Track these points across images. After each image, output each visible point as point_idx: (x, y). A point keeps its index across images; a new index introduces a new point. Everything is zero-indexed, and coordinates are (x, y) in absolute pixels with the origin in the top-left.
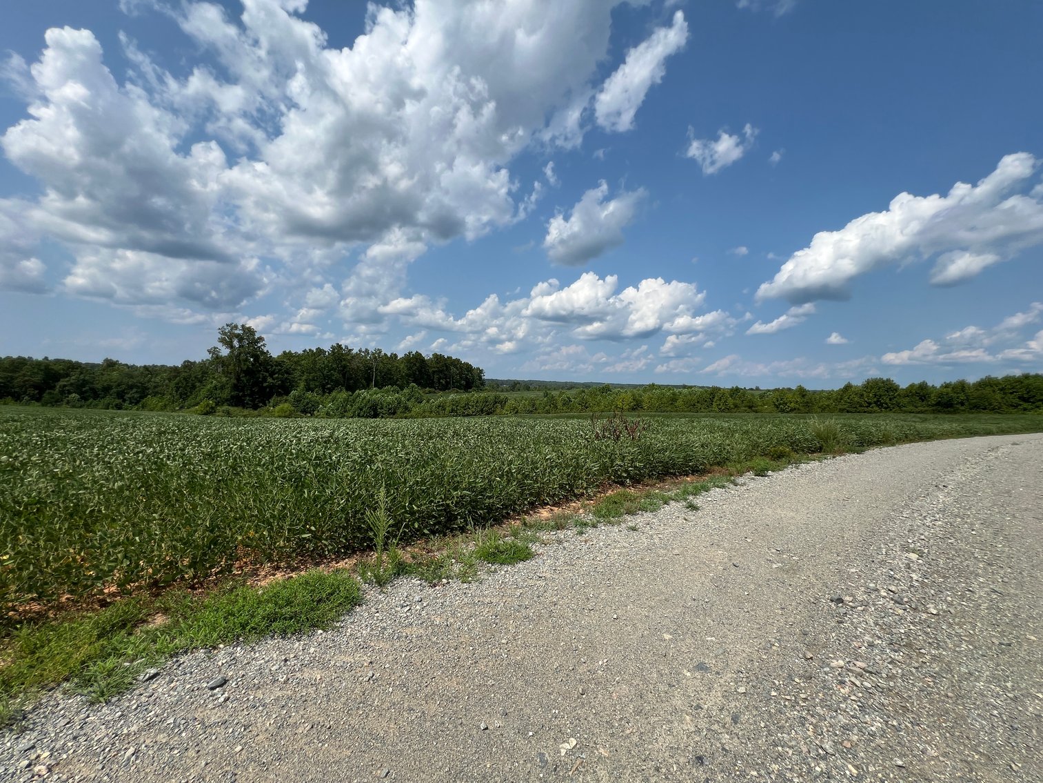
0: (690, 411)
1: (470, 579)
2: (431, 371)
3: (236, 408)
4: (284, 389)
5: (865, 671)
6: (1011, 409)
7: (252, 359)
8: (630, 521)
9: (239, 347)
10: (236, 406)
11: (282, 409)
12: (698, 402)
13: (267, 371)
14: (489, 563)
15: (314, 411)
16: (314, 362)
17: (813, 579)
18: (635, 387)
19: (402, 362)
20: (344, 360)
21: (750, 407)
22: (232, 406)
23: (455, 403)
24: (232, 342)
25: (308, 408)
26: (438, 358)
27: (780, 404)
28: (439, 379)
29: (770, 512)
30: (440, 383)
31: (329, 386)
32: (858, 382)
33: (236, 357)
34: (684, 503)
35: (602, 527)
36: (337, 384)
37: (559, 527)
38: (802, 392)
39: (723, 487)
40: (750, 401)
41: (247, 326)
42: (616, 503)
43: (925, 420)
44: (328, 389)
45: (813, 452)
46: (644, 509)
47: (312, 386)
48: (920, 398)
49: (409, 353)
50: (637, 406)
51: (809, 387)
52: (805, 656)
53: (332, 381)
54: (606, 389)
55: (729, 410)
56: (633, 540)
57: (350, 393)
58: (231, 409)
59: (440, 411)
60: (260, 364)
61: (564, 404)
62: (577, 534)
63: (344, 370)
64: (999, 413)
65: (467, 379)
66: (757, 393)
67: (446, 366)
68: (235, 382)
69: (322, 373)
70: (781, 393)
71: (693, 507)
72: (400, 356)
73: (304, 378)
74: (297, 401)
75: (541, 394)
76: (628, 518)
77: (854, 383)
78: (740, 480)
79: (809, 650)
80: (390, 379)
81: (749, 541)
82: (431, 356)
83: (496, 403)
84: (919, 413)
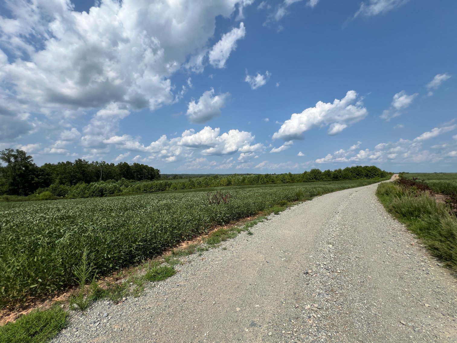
0: (250, 185)
1: (140, 294)
2: (132, 171)
3: (13, 196)
4: (46, 184)
5: (318, 309)
6: (354, 178)
7: (24, 168)
8: (224, 244)
9: (15, 162)
10: (13, 194)
11: (44, 195)
12: (253, 181)
13: (34, 174)
14: (151, 282)
15: (65, 194)
16: (65, 169)
17: (297, 264)
18: (228, 175)
19: (117, 168)
20: (83, 167)
21: (273, 182)
22: (10, 195)
23: (146, 186)
24: (9, 159)
25: (61, 193)
26: (136, 165)
27: (283, 180)
28: (137, 175)
29: (280, 232)
30: (137, 177)
31: (74, 181)
32: (309, 171)
33: (13, 168)
34: (247, 232)
35: (211, 250)
36: (79, 180)
37: (190, 253)
38: (290, 175)
39: (263, 221)
40: (272, 179)
41: (20, 150)
42: (217, 236)
43: (330, 184)
44: (74, 182)
45: (295, 201)
46: (230, 237)
47: (63, 182)
48: (328, 176)
49: (121, 163)
50: (229, 183)
51: (292, 173)
52: (295, 306)
53: (76, 178)
54: (216, 177)
55: (265, 183)
56: (224, 255)
57: (88, 184)
58: (9, 196)
59: (138, 191)
60: (30, 171)
61: (198, 184)
62: (198, 256)
63: (83, 173)
64: (351, 180)
65: (151, 175)
66: (275, 176)
67: (141, 169)
68: (12, 181)
69: (70, 175)
70: (283, 175)
71: (250, 234)
72: (116, 165)
73: (58, 177)
74: (54, 190)
75: (188, 180)
76: (222, 243)
77: (307, 171)
78: (269, 217)
79: (296, 303)
80: (111, 176)
81: (272, 248)
82: (133, 164)
83: (166, 185)
84: (328, 181)
